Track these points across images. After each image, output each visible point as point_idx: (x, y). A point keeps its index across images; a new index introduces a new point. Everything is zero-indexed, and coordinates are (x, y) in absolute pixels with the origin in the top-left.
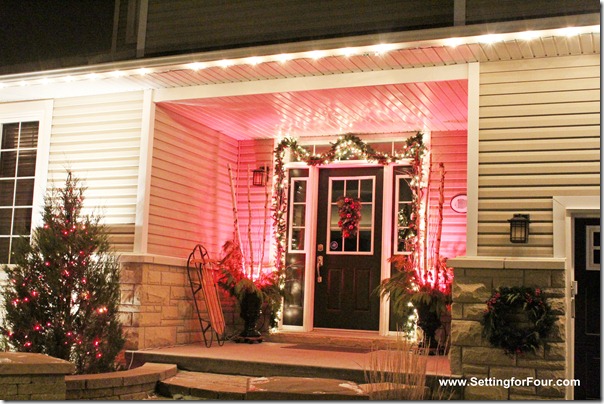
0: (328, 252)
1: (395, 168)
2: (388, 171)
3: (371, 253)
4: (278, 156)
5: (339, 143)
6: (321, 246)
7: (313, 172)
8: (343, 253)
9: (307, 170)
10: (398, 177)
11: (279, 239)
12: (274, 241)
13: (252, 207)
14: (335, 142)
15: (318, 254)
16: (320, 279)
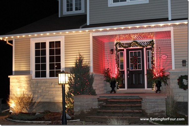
0: (130, 70)
1: (146, 48)
2: (145, 49)
4: (116, 46)
5: (132, 42)
7: (125, 50)
9: (124, 49)
10: (147, 51)
11: (118, 67)
12: (116, 68)
13: (112, 59)
14: (131, 42)
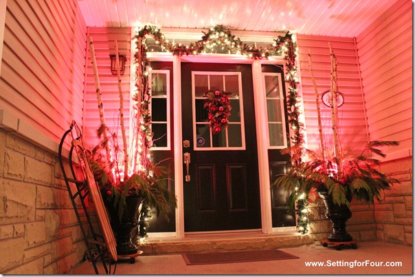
3: (243, 148)
6: (187, 142)
8: (212, 148)
15: (185, 150)
16: (188, 178)
